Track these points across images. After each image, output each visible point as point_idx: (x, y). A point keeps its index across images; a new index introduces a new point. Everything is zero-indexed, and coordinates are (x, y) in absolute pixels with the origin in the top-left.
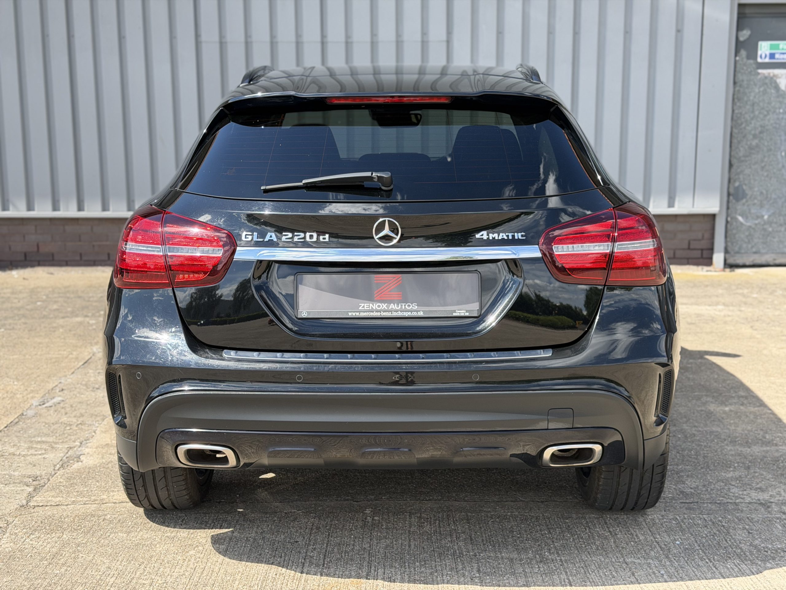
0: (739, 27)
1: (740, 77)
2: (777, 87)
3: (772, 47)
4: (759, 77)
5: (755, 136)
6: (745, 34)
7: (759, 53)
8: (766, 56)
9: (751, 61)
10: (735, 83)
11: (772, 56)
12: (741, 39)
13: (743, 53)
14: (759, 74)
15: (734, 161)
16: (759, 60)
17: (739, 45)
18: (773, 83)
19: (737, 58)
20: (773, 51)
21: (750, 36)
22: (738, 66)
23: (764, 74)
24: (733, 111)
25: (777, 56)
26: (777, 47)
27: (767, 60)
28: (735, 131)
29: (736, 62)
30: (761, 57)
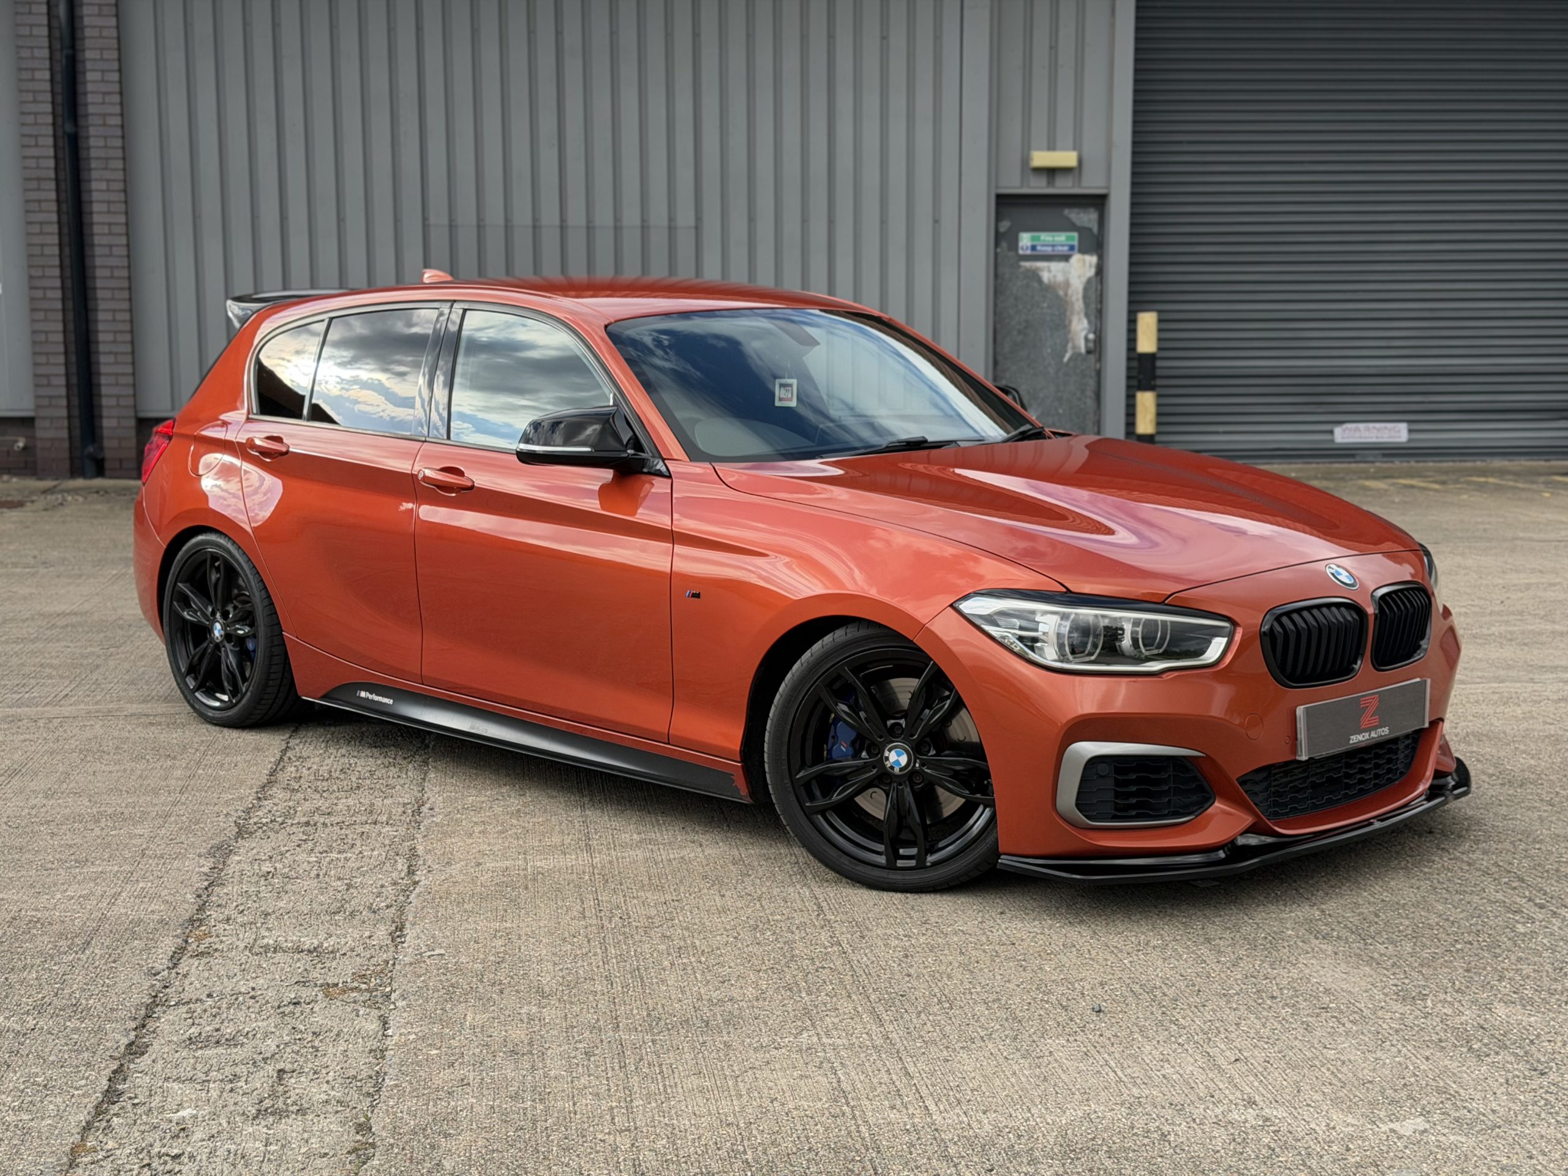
0: (999, 218)
1: (1001, 270)
2: (1039, 280)
3: (1033, 239)
4: (1021, 270)
5: (1020, 332)
6: (1005, 225)
7: (1021, 244)
8: (1027, 248)
9: (1011, 254)
10: (996, 276)
11: (1034, 248)
12: (1002, 230)
13: (1004, 245)
14: (1020, 266)
15: (1000, 358)
16: (1021, 252)
17: (998, 237)
18: (1035, 275)
19: (999, 250)
20: (1035, 243)
21: (1010, 229)
22: (1000, 260)
23: (1025, 267)
24: (995, 305)
25: (1039, 248)
26: (1038, 239)
27: (1029, 252)
28: (998, 326)
29: (996, 255)
30: (1022, 249)
